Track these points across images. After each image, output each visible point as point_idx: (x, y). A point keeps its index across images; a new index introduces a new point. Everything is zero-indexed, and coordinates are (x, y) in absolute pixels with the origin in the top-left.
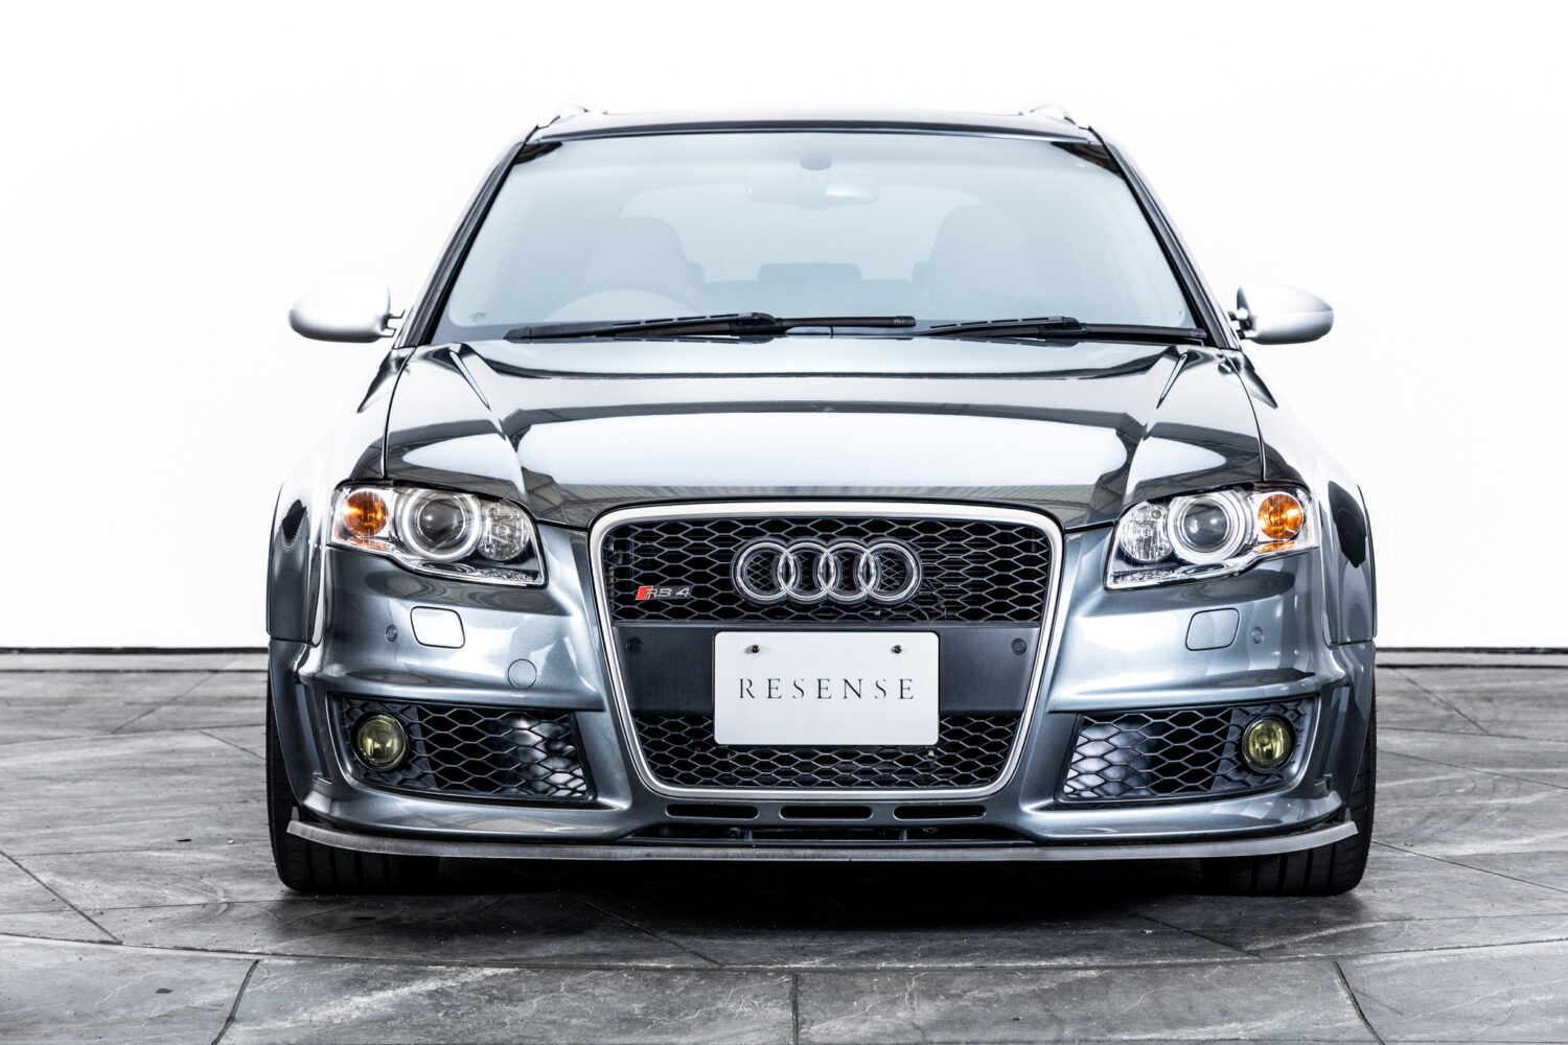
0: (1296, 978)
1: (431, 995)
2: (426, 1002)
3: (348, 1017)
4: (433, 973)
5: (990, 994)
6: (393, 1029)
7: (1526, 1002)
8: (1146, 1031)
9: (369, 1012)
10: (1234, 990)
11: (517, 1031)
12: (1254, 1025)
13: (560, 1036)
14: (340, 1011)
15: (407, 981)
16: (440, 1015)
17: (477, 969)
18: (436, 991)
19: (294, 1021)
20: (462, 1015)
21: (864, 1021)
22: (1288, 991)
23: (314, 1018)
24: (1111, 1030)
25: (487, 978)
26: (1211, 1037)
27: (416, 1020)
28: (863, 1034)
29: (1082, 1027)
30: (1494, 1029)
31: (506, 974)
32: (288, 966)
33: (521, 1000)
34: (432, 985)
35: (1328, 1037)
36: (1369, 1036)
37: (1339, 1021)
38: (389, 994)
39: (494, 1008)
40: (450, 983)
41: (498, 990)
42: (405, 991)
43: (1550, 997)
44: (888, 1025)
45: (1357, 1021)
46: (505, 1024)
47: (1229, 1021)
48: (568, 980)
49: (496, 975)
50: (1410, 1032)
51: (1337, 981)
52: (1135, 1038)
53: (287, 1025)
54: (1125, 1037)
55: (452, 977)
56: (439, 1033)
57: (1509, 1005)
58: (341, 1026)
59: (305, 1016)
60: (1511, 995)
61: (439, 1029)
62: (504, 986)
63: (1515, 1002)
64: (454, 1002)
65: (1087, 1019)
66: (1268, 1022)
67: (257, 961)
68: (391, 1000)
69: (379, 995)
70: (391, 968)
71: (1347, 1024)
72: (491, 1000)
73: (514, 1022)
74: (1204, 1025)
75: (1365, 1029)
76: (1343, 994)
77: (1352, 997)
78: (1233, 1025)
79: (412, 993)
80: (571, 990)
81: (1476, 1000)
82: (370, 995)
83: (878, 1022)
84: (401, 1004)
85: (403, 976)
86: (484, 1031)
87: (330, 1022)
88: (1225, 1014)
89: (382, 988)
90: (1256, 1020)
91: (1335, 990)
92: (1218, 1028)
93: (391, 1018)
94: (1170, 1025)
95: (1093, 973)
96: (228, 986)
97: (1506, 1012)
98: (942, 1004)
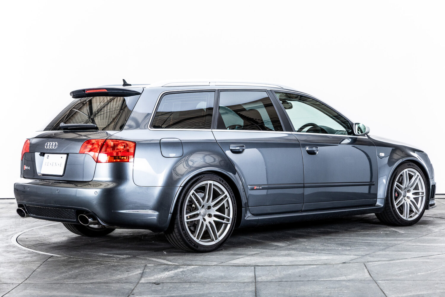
0: (356, 267)
1: (181, 272)
2: (180, 273)
3: (165, 276)
4: (181, 267)
5: (294, 271)
6: (174, 279)
7: (403, 271)
8: (327, 278)
9: (169, 275)
10: (344, 269)
11: (199, 279)
12: (348, 277)
13: (208, 280)
14: (163, 275)
15: (176, 269)
16: (183, 276)
17: (190, 266)
18: (182, 271)
19: (154, 278)
20: (188, 276)
21: (269, 277)
22: (355, 270)
23: (158, 277)
24: (319, 278)
25: (192, 268)
26: (340, 280)
27: (178, 277)
28: (269, 279)
29: (313, 277)
30: (397, 277)
31: (196, 267)
32: (152, 266)
33: (199, 273)
34: (181, 270)
35: (363, 279)
36: (372, 279)
37: (365, 276)
38: (173, 272)
39: (194, 274)
40: (185, 269)
41: (195, 271)
42: (176, 271)
43: (408, 270)
44: (274, 277)
45: (369, 276)
46: (196, 278)
47: (343, 276)
48: (209, 268)
49: (194, 268)
50: (380, 278)
51: (365, 267)
52: (324, 280)
53: (153, 278)
54: (322, 280)
55: (185, 268)
56: (183, 280)
57: (400, 272)
58: (164, 278)
59: (156, 276)
60: (400, 270)
61: (183, 279)
62: (196, 270)
63: (401, 271)
64: (186, 273)
65: (314, 276)
66: (351, 276)
67: (146, 265)
68: (173, 273)
69: (171, 272)
70: (173, 266)
71: (367, 276)
72: (193, 273)
73: (198, 278)
74: (338, 277)
75: (371, 278)
76: (366, 270)
77: (368, 271)
78: (344, 277)
79: (177, 272)
80: (209, 270)
81: (393, 271)
82: (169, 272)
83: (272, 277)
84: (175, 274)
85: (176, 268)
86: (192, 279)
87: (161, 277)
88: (341, 275)
89: (171, 270)
90: (349, 276)
91: (364, 269)
92: (341, 277)
93: (173, 277)
94: (331, 277)
95: (315, 266)
96: (140, 270)
97: (399, 273)
98: (284, 273)
